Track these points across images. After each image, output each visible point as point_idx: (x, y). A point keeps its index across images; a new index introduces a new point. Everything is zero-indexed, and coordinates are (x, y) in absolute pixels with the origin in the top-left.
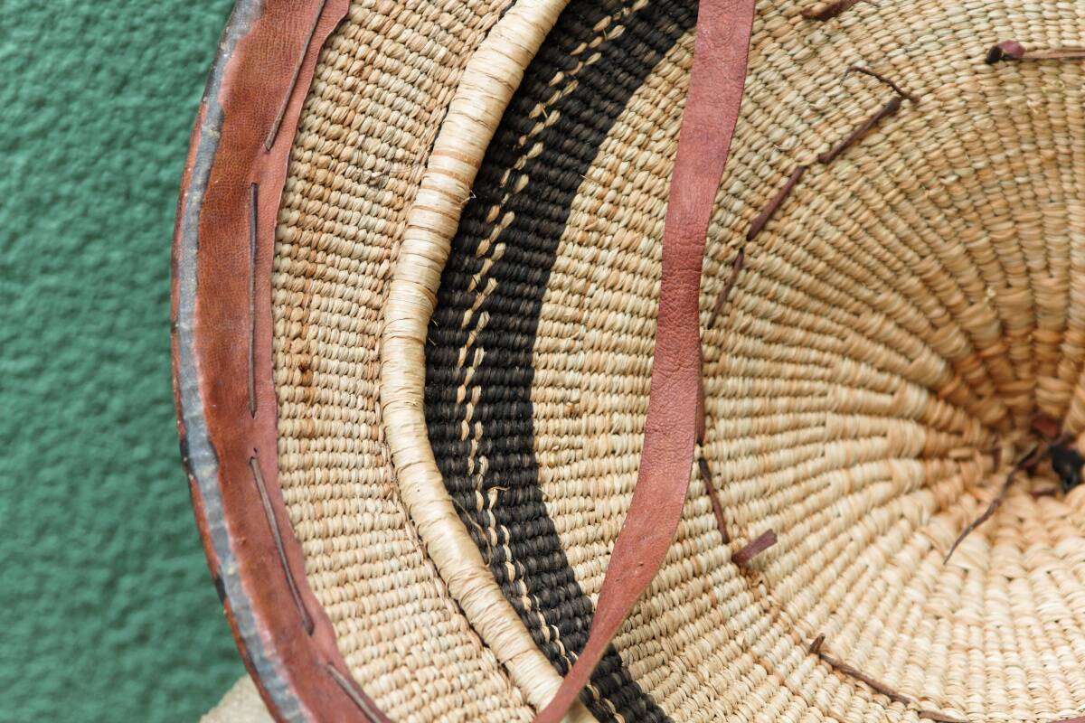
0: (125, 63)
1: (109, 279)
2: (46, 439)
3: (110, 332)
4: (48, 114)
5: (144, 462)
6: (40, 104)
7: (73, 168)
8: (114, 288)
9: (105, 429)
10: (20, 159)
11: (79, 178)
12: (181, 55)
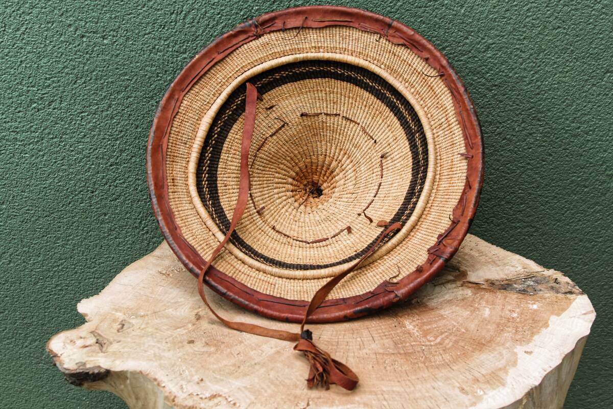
0: (137, 123)
1: (137, 164)
2: (127, 195)
3: (137, 175)
4: (123, 133)
5: (145, 199)
6: (122, 131)
7: (128, 144)
8: (138, 166)
9: (138, 193)
10: (118, 142)
11: (130, 145)
12: (148, 121)
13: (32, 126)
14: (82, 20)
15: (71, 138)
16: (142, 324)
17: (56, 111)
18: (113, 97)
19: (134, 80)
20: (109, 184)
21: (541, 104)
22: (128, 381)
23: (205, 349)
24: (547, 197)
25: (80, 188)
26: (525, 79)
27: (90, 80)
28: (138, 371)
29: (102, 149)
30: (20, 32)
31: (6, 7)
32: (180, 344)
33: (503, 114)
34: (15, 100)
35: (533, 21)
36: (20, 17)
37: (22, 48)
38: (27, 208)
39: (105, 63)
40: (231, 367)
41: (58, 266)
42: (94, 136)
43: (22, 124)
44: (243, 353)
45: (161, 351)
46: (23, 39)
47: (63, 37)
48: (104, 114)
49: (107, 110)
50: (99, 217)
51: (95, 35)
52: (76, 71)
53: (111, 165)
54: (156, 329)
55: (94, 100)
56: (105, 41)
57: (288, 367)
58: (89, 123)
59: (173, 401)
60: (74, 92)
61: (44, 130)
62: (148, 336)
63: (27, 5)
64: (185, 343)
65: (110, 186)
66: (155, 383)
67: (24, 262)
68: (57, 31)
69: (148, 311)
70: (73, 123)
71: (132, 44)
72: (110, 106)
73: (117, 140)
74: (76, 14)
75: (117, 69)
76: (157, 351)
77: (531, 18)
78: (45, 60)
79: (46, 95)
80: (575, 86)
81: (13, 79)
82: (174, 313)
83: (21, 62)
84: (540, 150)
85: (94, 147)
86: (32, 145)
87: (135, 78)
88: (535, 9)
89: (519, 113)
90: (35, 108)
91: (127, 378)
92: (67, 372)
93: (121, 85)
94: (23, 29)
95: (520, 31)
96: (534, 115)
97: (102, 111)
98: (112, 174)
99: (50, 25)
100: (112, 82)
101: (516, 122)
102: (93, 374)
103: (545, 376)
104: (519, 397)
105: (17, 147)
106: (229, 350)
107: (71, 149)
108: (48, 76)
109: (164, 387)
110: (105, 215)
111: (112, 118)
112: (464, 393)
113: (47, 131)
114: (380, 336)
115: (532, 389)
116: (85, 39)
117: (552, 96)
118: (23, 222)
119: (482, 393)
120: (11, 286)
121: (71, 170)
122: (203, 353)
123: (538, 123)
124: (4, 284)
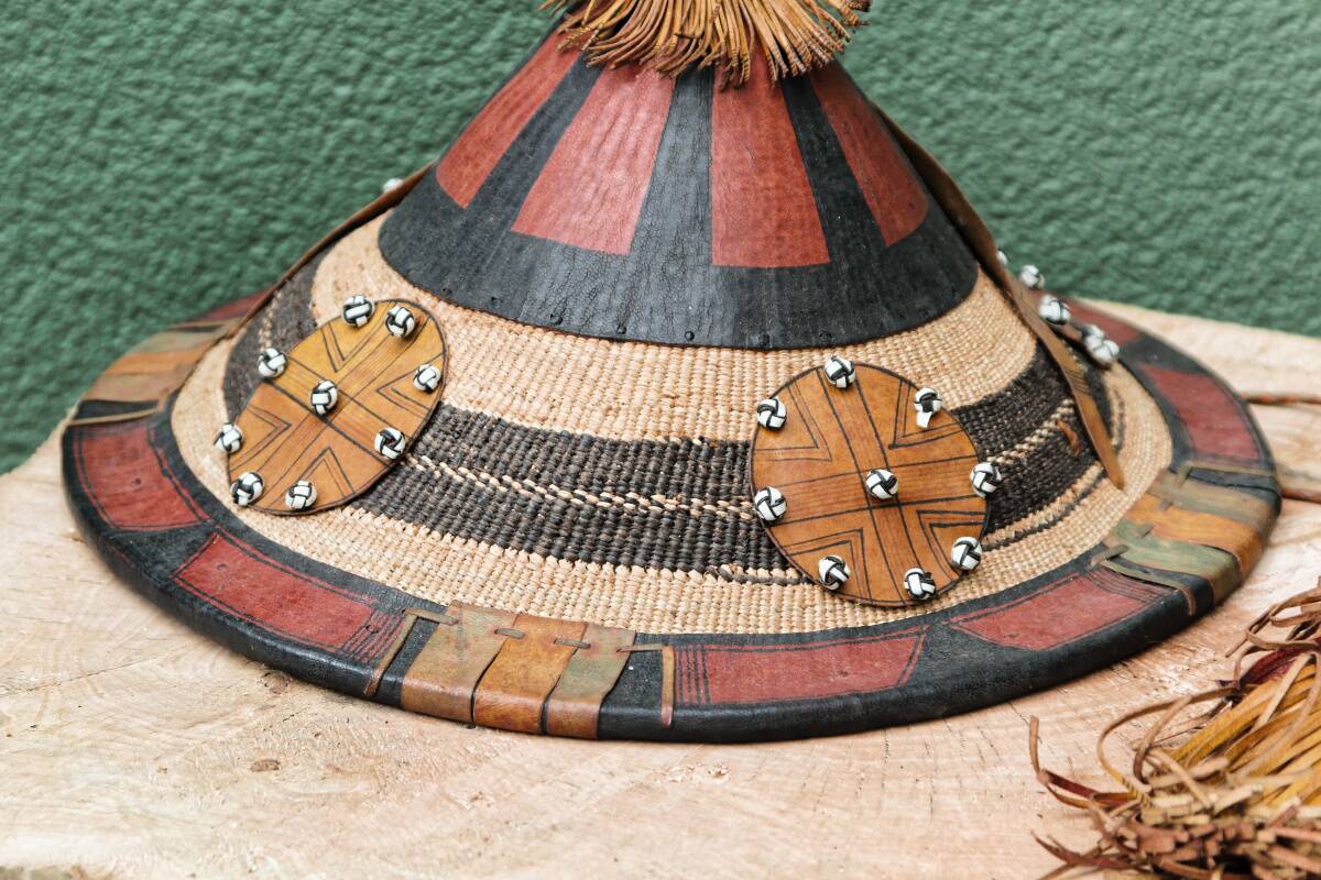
16: (40, 714)
23: (334, 786)
28: (67, 869)
32: (222, 775)
40: (454, 841)
44: (496, 796)
45: (146, 800)
54: (108, 728)
57: (693, 832)
62: (76, 753)
64: (244, 770)
69: (56, 669)
76: (128, 799)
82: (170, 673)
106: (433, 787)
114: (1060, 721)
122: (326, 800)
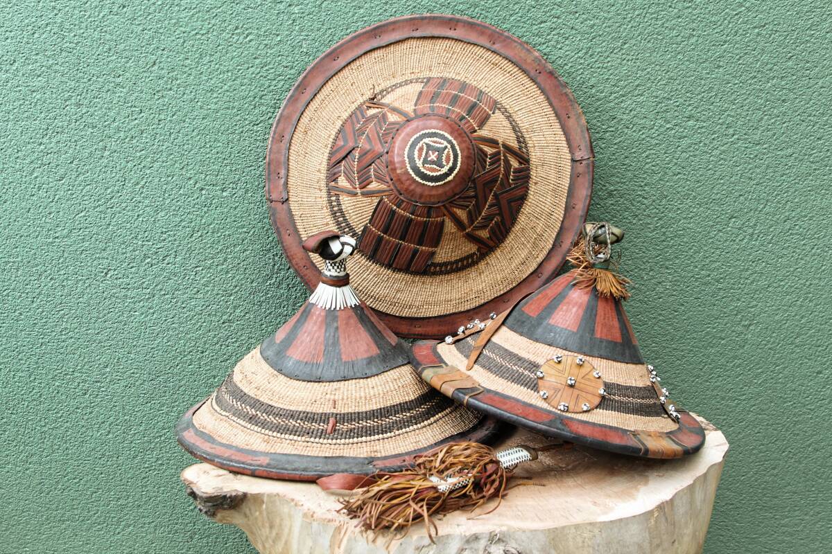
13: (144, 282)
14: (202, 173)
15: (185, 293)
17: (170, 265)
18: (229, 250)
19: (251, 233)
20: (220, 343)
21: (668, 252)
22: (264, 506)
24: (682, 351)
25: (189, 348)
26: (649, 226)
27: (206, 233)
29: (215, 306)
30: (140, 186)
31: (128, 162)
33: (630, 262)
34: (128, 255)
35: (653, 168)
36: (141, 171)
37: (140, 202)
38: (132, 371)
39: (224, 216)
41: (161, 436)
42: (208, 291)
43: (133, 280)
46: (142, 193)
47: (182, 190)
48: (219, 268)
49: (223, 264)
50: (208, 380)
51: (214, 188)
52: (193, 224)
53: (223, 323)
55: (210, 254)
56: (224, 194)
58: (203, 278)
59: (312, 516)
60: (189, 246)
61: (156, 286)
63: (149, 160)
65: (221, 346)
66: (293, 504)
67: (124, 433)
68: (177, 185)
70: (187, 278)
71: (251, 196)
72: (225, 260)
73: (231, 295)
74: (197, 167)
75: (235, 221)
77: (650, 165)
78: (163, 214)
79: (161, 250)
80: (700, 233)
81: (128, 233)
83: (138, 215)
84: (671, 299)
85: (207, 303)
86: (142, 303)
87: (253, 230)
88: (654, 156)
89: (647, 261)
90: (148, 263)
91: (263, 502)
92: (205, 495)
93: (238, 238)
94: (143, 183)
95: (640, 178)
96: (662, 263)
97: (217, 265)
98: (223, 333)
99: (170, 178)
100: (229, 235)
101: (644, 270)
102: (230, 497)
103: (676, 494)
104: (649, 508)
105: (126, 304)
107: (183, 306)
108: (164, 230)
109: (302, 505)
110: (214, 378)
111: (227, 272)
112: (595, 505)
113: (158, 288)
115: (663, 503)
116: (204, 192)
117: (679, 242)
118: (126, 386)
119: (614, 505)
120: (108, 461)
121: (181, 329)
123: (667, 271)
124: (100, 458)
